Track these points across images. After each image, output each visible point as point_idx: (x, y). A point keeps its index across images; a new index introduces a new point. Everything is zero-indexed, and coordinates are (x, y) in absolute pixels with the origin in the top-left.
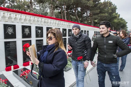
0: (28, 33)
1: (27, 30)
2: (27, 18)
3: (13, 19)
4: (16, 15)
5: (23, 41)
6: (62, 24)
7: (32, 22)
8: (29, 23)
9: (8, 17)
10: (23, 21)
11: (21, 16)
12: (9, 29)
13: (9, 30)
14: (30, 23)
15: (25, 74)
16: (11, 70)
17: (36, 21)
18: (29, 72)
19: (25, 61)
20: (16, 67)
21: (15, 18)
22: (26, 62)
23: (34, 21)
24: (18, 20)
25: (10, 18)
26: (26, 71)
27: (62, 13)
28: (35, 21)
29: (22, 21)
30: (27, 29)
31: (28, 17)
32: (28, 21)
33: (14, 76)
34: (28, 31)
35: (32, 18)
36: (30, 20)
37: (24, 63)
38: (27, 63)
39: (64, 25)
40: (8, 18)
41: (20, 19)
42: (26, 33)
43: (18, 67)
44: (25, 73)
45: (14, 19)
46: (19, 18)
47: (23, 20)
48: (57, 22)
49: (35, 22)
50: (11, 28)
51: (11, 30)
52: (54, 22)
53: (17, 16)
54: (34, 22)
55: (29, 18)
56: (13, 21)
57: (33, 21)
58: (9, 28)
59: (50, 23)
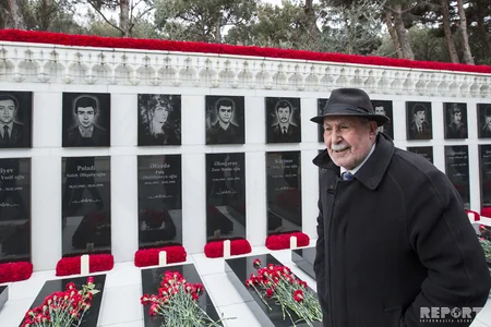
0: (287, 126)
1: (284, 114)
2: (285, 69)
3: (236, 78)
4: (246, 64)
5: (269, 154)
6: (443, 84)
7: (304, 82)
8: (291, 87)
9: (220, 70)
10: (269, 81)
11: (262, 65)
12: (224, 110)
13: (222, 114)
14: (295, 88)
15: (265, 279)
16: (221, 255)
17: (320, 78)
18: (279, 273)
19: (276, 230)
20: (241, 246)
21: (244, 75)
22: (279, 233)
23: (312, 78)
24: (254, 79)
25: (226, 74)
26: (271, 268)
27: (448, 31)
28: (316, 80)
29: (266, 81)
30: (284, 110)
31: (289, 66)
32: (287, 81)
33: (230, 278)
34: (287, 115)
35: (304, 67)
36: (296, 77)
37: (269, 235)
38: (279, 237)
39: (453, 86)
40: (221, 75)
41: (261, 75)
42: (282, 126)
43: (247, 249)
44: (266, 274)
45: (239, 77)
46: (255, 73)
47: (271, 79)
48: (412, 77)
49: (314, 83)
50: (230, 108)
51: (230, 114)
52: (400, 76)
53: (250, 67)
54: (312, 83)
55: (292, 69)
56: (235, 83)
57: (308, 79)
58: (222, 107)
59: (382, 82)
